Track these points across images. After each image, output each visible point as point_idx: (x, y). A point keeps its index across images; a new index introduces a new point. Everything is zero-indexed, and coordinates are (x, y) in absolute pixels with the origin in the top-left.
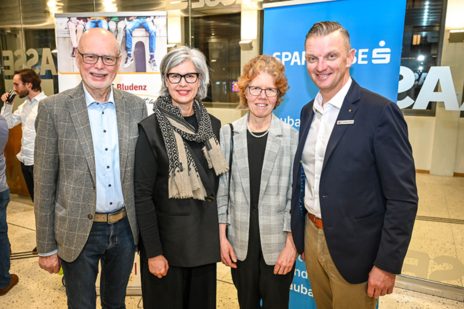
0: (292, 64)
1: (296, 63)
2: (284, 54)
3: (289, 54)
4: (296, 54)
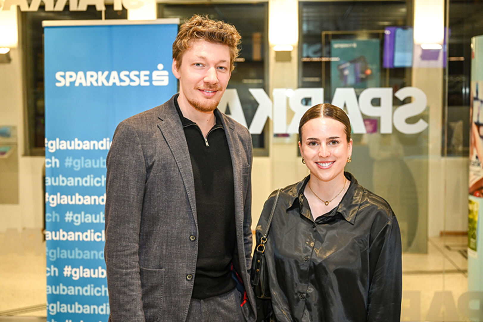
0: (77, 84)
1: (81, 84)
2: (68, 74)
3: (73, 74)
4: (81, 74)
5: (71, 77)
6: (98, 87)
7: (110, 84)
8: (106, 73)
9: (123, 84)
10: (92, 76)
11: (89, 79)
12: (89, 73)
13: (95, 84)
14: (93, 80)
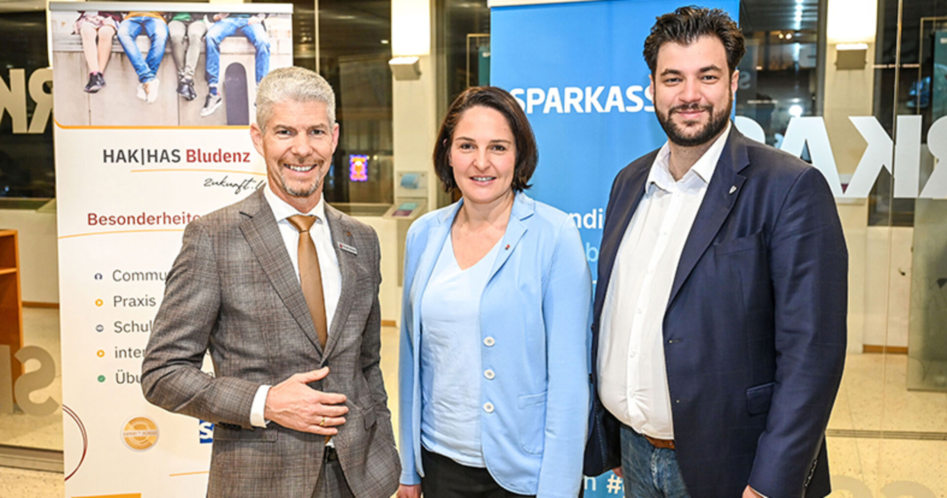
0: (546, 110)
2: (531, 92)
3: (540, 91)
4: (554, 92)
5: (536, 97)
6: (585, 114)
7: (608, 109)
8: (600, 89)
9: (631, 109)
10: (574, 96)
11: (568, 101)
12: (568, 91)
13: (579, 109)
14: (576, 102)
